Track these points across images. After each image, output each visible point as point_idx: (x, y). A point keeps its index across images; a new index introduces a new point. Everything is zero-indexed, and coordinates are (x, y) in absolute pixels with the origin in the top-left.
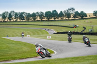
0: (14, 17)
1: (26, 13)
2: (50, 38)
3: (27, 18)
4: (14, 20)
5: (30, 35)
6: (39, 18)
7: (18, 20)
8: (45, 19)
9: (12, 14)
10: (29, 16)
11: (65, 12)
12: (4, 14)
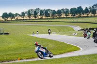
0: (39, 14)
1: (51, 10)
2: (76, 34)
3: (52, 15)
4: (40, 17)
5: (56, 32)
6: (64, 15)
7: (44, 17)
8: (70, 16)
9: (37, 11)
10: (54, 13)
11: (90, 8)
12: (29, 11)
